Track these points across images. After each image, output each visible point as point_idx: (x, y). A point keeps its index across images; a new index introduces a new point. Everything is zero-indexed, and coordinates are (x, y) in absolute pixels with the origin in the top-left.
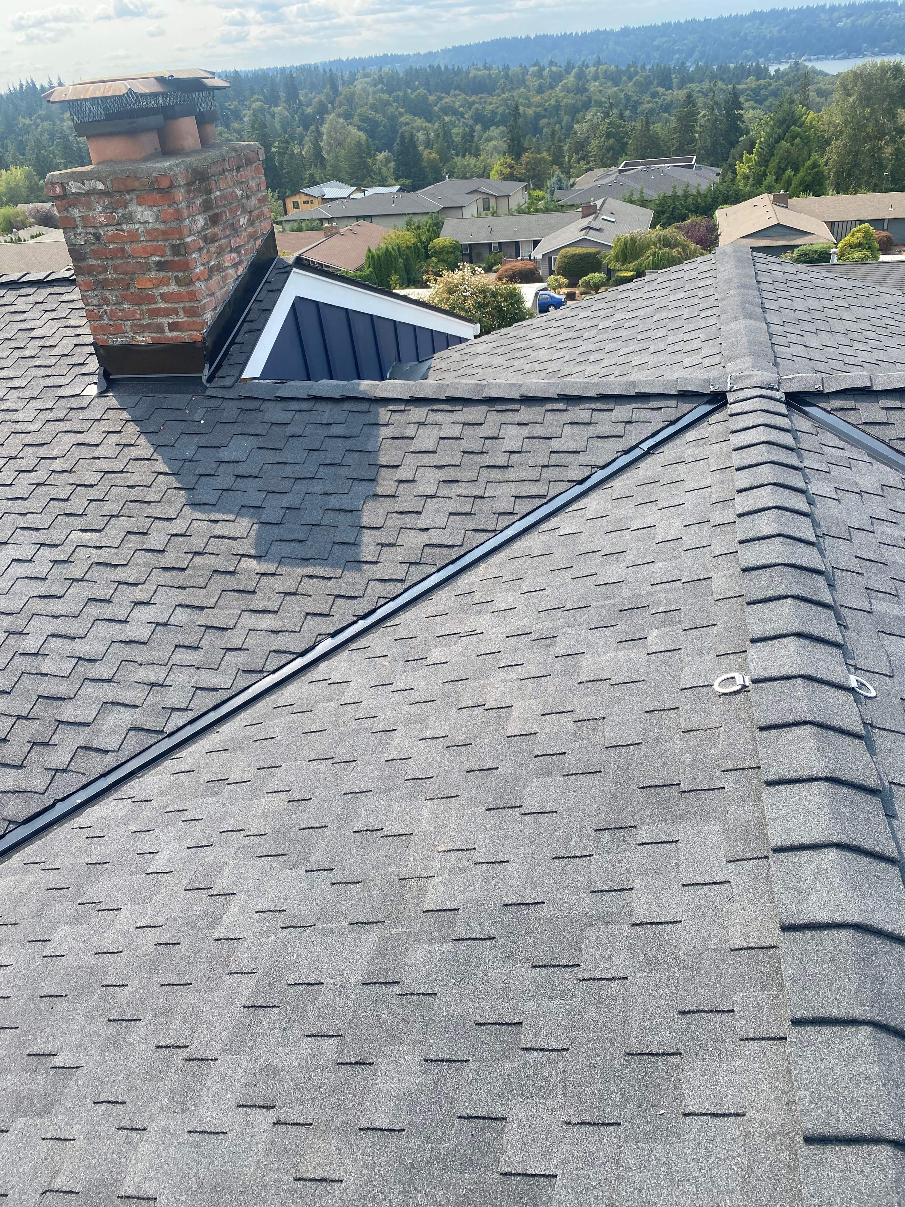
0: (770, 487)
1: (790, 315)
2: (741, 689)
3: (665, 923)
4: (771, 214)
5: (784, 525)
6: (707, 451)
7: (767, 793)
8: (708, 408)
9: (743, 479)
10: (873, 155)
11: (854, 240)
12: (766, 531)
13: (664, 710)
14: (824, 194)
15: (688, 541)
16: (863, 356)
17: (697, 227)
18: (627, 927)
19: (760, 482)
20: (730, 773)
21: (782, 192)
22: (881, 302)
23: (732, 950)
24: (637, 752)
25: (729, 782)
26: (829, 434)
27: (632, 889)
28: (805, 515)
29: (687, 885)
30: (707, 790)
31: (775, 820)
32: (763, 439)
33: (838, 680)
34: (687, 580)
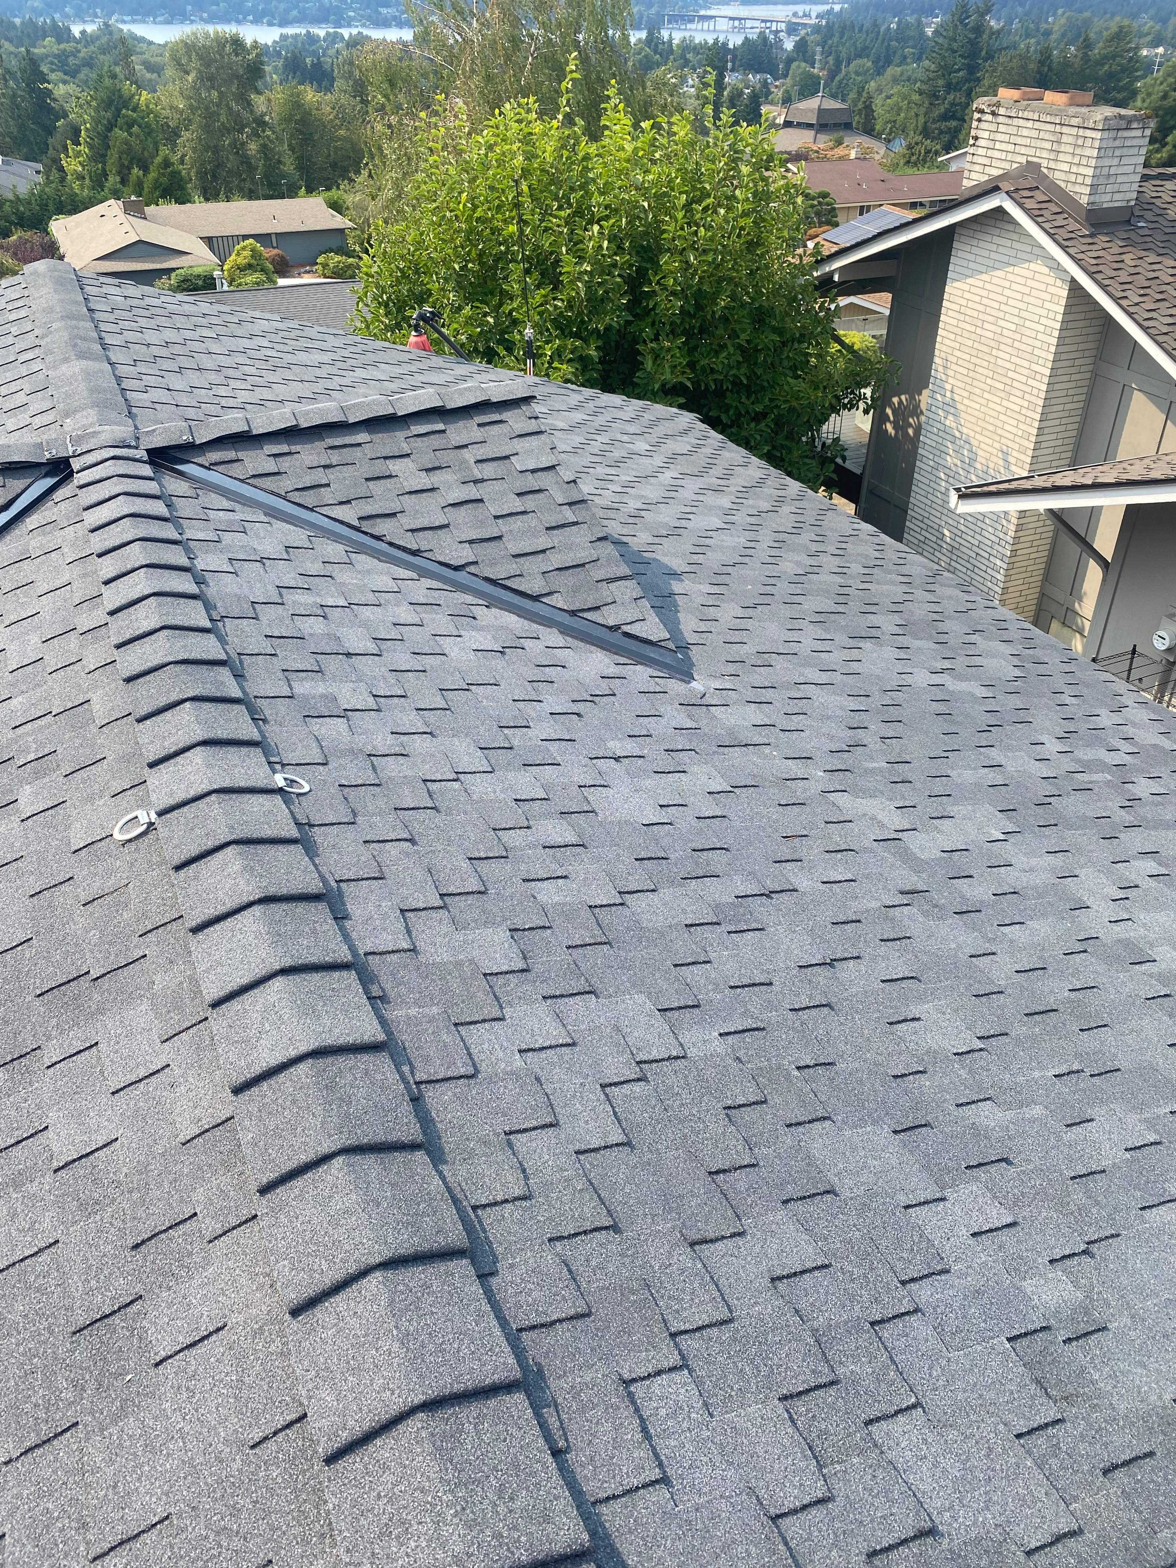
0: (143, 570)
1: (141, 352)
2: (148, 828)
3: (97, 1150)
4: (127, 227)
5: (168, 614)
6: (57, 538)
7: (193, 942)
8: (50, 482)
9: (109, 567)
10: (237, 153)
11: (241, 261)
12: (146, 625)
13: (55, 886)
14: (190, 202)
15: (52, 662)
16: (243, 396)
17: (28, 245)
18: (49, 1178)
19: (129, 567)
20: (149, 935)
21: (133, 198)
22: (256, 328)
23: (184, 1144)
24: (27, 952)
25: (151, 946)
26: (213, 495)
27: (47, 1127)
28: (193, 597)
29: (117, 1092)
30: (125, 966)
31: (207, 971)
32: (126, 511)
33: (260, 784)
34: (58, 711)
